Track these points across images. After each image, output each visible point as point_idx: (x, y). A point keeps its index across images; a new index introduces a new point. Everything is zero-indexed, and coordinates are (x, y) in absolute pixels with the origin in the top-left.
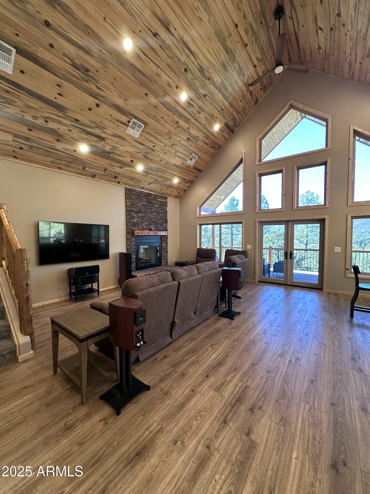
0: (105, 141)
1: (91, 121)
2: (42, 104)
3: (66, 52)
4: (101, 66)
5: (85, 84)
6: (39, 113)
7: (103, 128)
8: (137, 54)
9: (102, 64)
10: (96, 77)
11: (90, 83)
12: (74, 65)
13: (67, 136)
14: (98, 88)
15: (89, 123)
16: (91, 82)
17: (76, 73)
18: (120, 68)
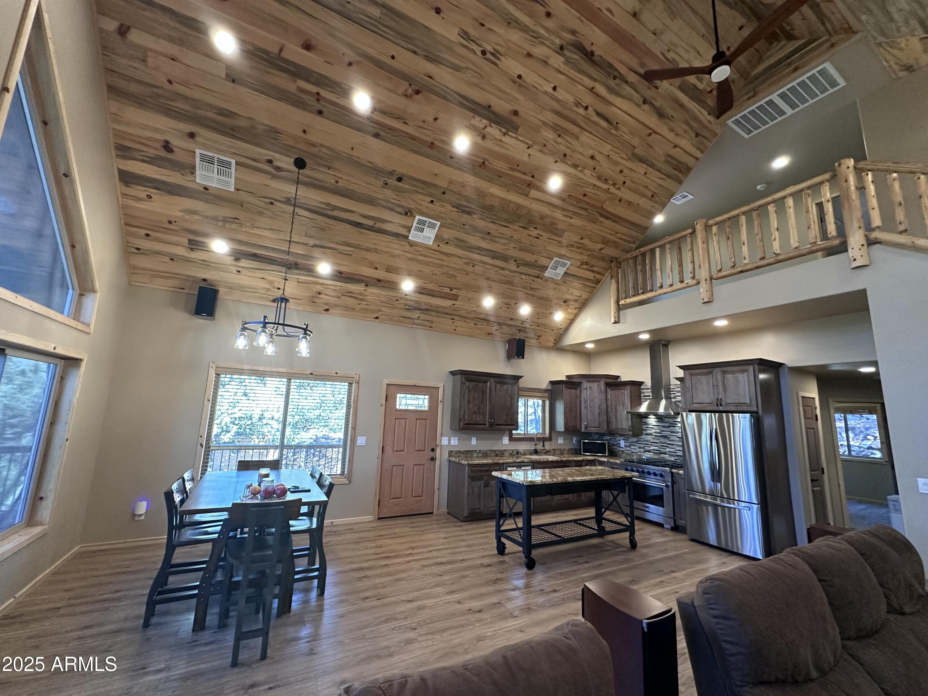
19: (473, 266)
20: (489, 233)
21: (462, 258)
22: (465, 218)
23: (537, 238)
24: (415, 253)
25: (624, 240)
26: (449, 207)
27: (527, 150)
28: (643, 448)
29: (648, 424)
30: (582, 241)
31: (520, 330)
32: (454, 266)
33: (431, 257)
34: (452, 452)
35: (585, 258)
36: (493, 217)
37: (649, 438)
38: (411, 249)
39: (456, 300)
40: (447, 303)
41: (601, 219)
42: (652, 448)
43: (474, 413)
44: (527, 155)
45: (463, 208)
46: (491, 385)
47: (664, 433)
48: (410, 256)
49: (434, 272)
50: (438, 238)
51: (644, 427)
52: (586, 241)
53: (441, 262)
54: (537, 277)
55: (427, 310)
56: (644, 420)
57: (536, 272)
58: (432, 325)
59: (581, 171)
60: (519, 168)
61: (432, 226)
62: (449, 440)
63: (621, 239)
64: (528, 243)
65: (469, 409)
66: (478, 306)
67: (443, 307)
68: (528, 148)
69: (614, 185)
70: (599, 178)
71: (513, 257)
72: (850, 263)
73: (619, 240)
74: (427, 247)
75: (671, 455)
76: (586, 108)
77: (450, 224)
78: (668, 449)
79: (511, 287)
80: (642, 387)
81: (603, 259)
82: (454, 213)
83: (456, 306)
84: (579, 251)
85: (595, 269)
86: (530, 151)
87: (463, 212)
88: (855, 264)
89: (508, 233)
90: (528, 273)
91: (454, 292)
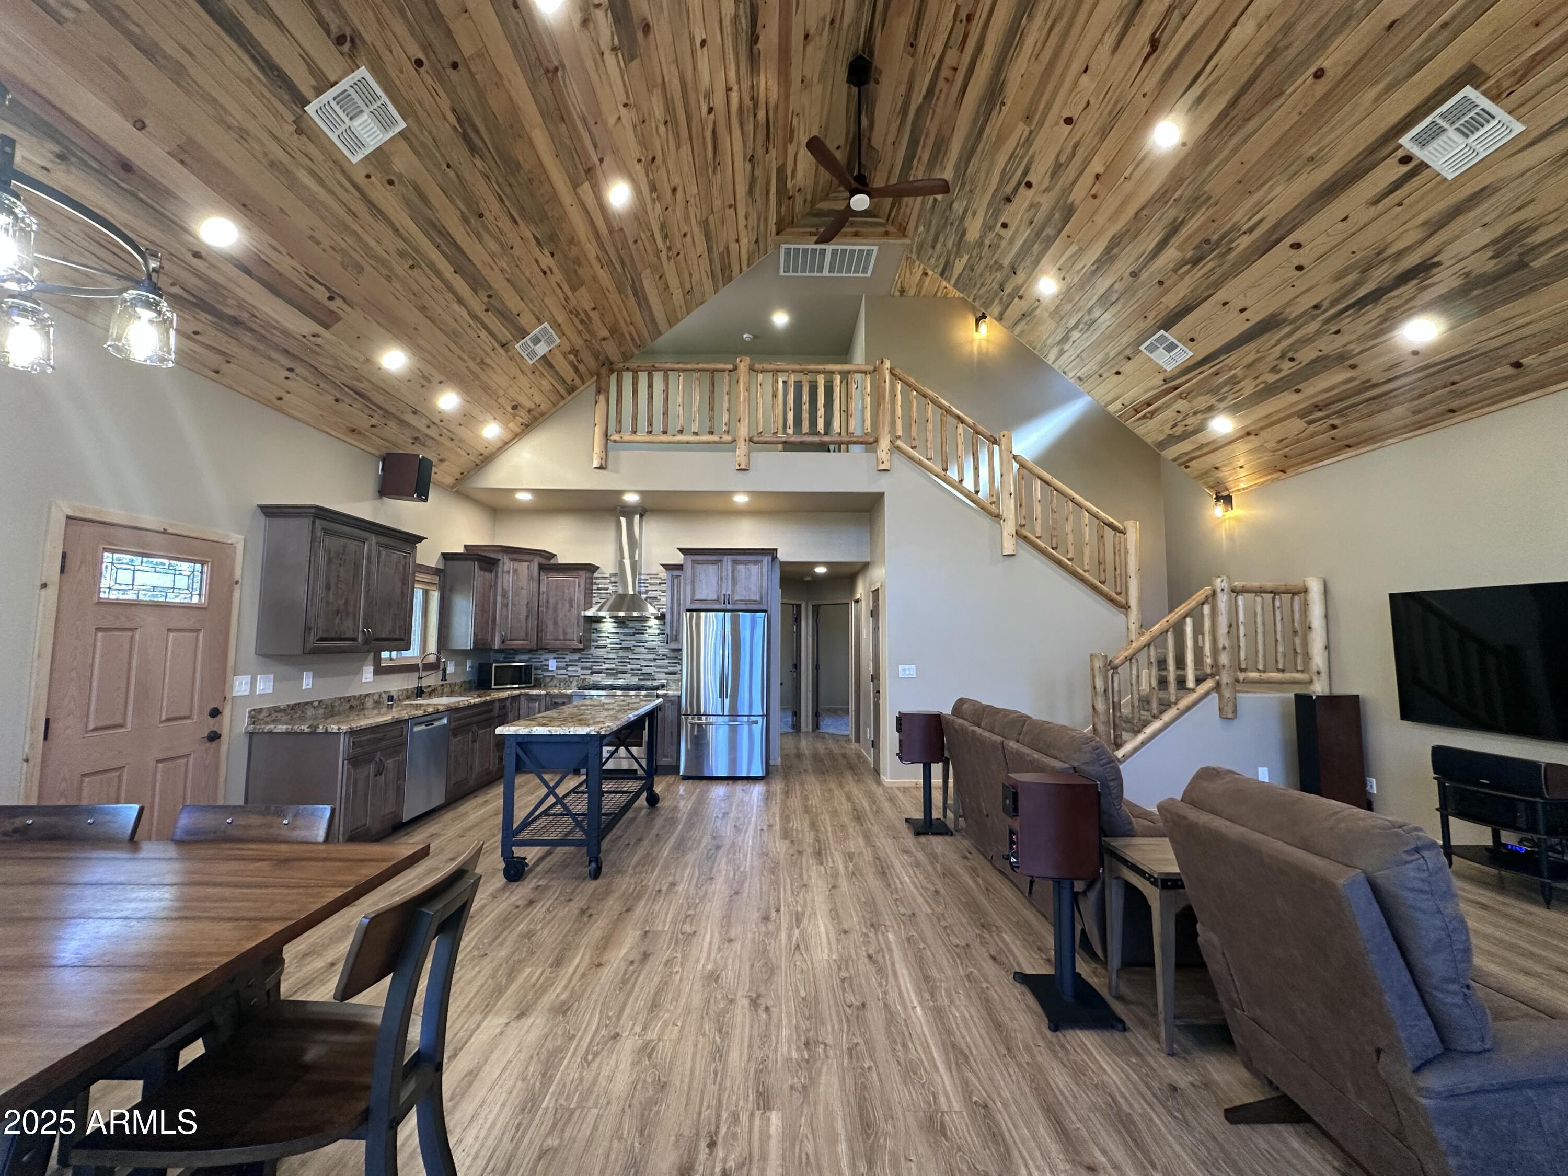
0: (1438, 264)
1: (1338, 277)
2: (1252, 345)
3: (1171, 266)
4: (1204, 209)
5: (1233, 255)
6: (1267, 359)
7: (1378, 254)
8: (1190, 109)
9: (1199, 208)
10: (1226, 228)
11: (1233, 245)
12: (1196, 261)
13: (1351, 347)
14: (1251, 230)
15: (1338, 285)
16: (1232, 241)
17: (1209, 264)
18: (1216, 162)
19: (412, 267)
20: (481, 216)
21: (401, 236)
22: (458, 153)
23: (545, 273)
24: (298, 155)
25: (633, 339)
26: (446, 105)
27: (621, 107)
28: (590, 668)
29: (600, 632)
30: (591, 313)
31: (416, 439)
32: (373, 244)
33: (332, 192)
34: (260, 711)
35: (579, 343)
36: (507, 189)
37: (601, 652)
38: (295, 141)
39: (327, 327)
40: (299, 324)
41: (630, 291)
42: (605, 667)
43: (338, 611)
44: (616, 116)
45: (469, 130)
46: (370, 550)
47: (625, 644)
48: (281, 155)
49: (317, 235)
50: (380, 157)
51: (594, 636)
52: (595, 315)
53: (349, 219)
54: (503, 346)
55: (236, 322)
56: (595, 625)
57: (504, 334)
58: (224, 367)
59: (653, 201)
60: (593, 128)
61: (384, 121)
62: (253, 683)
63: (631, 335)
64: (527, 273)
65: (328, 603)
66: (368, 360)
67: (285, 333)
68: (625, 105)
69: (669, 249)
70: (663, 226)
71: (490, 287)
72: (878, 465)
73: (627, 336)
74: (338, 163)
75: (634, 675)
76: (710, 110)
77: (423, 144)
78: (630, 667)
79: (452, 346)
80: (596, 575)
81: (596, 355)
82: (446, 128)
83: (318, 340)
84: (580, 327)
85: (581, 367)
86: (624, 112)
87: (465, 136)
88: (882, 467)
89: (511, 235)
90: (495, 331)
91: (334, 305)
